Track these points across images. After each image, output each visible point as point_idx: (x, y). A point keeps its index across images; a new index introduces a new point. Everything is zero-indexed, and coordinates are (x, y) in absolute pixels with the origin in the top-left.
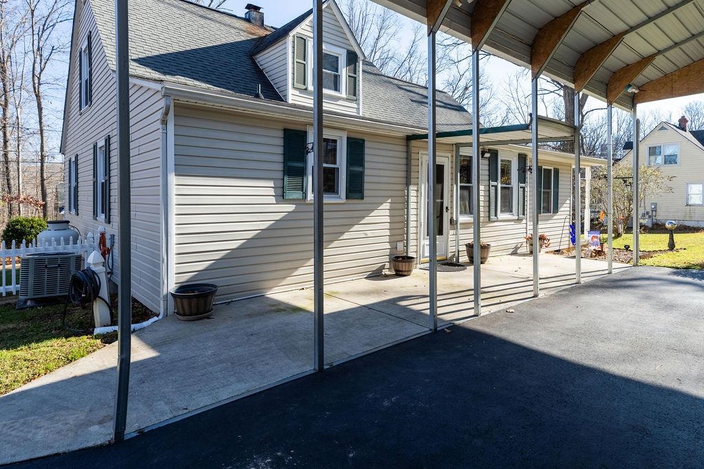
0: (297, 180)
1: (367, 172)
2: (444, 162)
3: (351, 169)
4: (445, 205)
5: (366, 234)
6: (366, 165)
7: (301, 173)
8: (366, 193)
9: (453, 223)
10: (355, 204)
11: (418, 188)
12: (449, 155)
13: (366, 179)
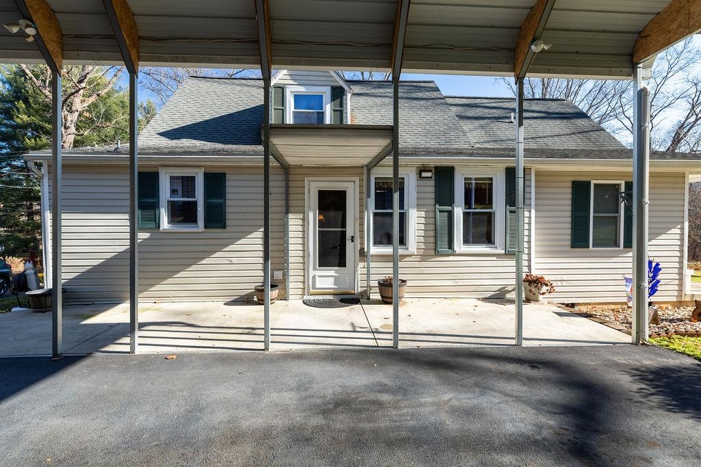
0: (149, 213)
1: (228, 203)
2: (347, 188)
3: (209, 201)
4: (349, 234)
5: (231, 261)
6: (228, 196)
7: (155, 206)
8: (228, 223)
9: (363, 254)
10: (215, 233)
11: (304, 216)
12: (357, 179)
13: (228, 210)
